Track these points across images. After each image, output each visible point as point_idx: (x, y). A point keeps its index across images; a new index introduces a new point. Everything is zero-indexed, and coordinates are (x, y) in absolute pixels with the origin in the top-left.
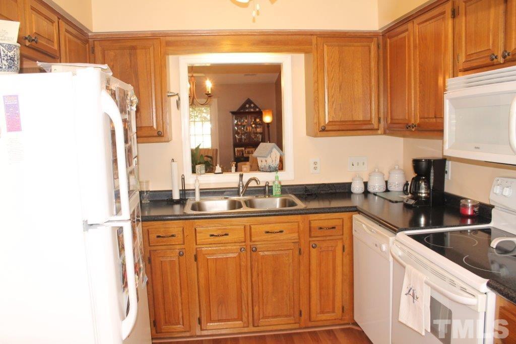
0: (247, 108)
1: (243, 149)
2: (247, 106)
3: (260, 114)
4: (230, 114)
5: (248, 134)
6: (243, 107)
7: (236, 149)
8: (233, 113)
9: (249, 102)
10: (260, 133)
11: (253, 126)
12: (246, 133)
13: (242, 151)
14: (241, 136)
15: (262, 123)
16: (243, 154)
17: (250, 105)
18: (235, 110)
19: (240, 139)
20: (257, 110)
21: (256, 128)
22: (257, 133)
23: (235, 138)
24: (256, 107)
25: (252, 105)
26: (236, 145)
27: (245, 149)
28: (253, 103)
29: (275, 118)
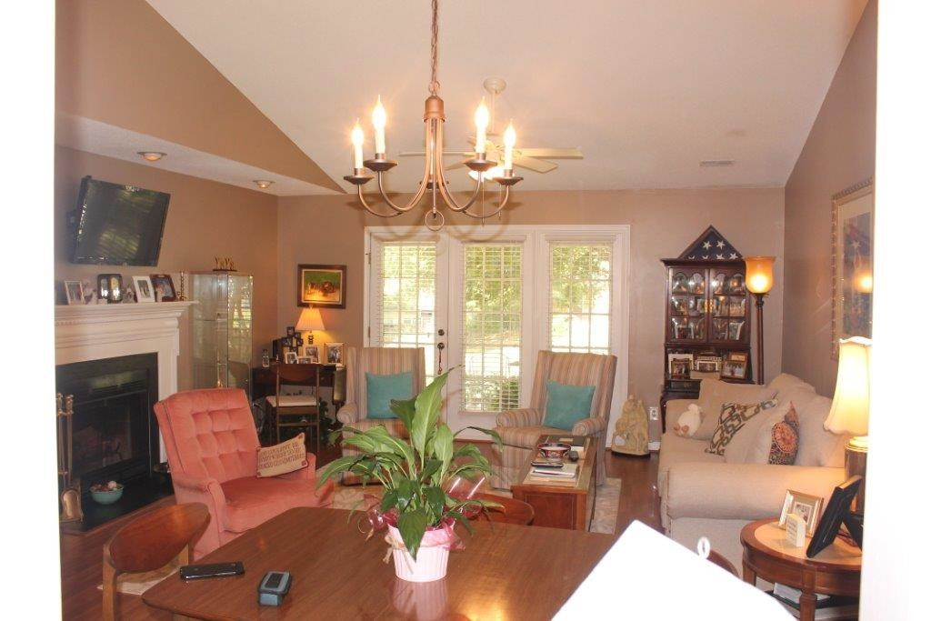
0: (705, 252)
1: (690, 357)
2: (707, 245)
3: (737, 268)
4: (662, 264)
5: (706, 320)
6: (697, 247)
7: (671, 357)
8: (668, 263)
9: (712, 235)
10: (739, 319)
11: (722, 298)
12: (700, 316)
13: (687, 362)
14: (688, 324)
15: (744, 293)
16: (687, 371)
17: (714, 244)
18: (675, 256)
19: (684, 333)
20: (733, 257)
21: (728, 303)
22: (728, 318)
23: (669, 326)
24: (729, 248)
25: (721, 245)
26: (671, 346)
27: (695, 359)
28: (721, 239)
29: (782, 280)
